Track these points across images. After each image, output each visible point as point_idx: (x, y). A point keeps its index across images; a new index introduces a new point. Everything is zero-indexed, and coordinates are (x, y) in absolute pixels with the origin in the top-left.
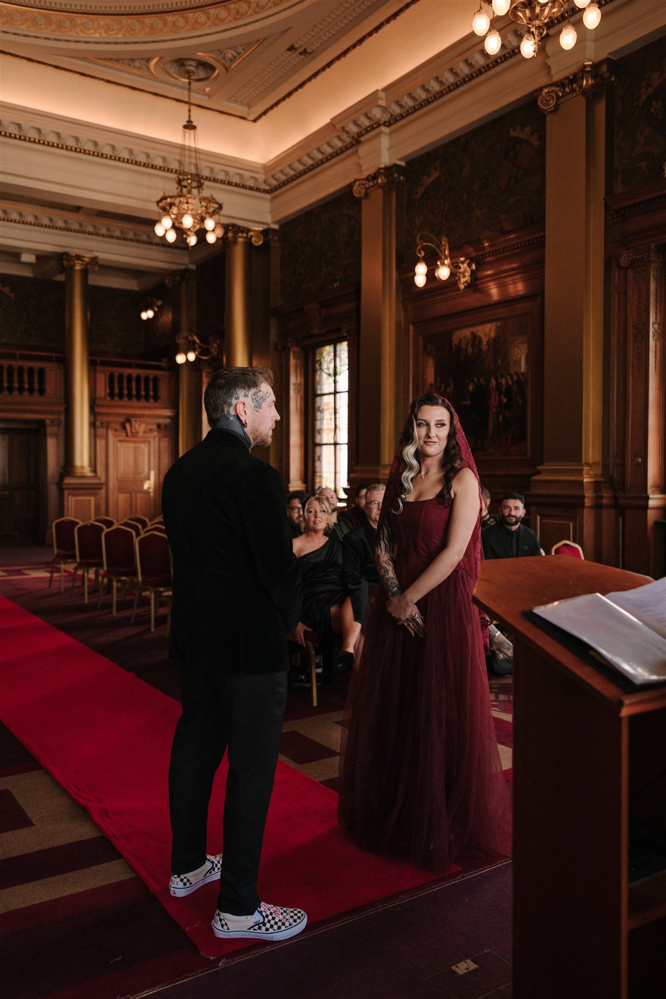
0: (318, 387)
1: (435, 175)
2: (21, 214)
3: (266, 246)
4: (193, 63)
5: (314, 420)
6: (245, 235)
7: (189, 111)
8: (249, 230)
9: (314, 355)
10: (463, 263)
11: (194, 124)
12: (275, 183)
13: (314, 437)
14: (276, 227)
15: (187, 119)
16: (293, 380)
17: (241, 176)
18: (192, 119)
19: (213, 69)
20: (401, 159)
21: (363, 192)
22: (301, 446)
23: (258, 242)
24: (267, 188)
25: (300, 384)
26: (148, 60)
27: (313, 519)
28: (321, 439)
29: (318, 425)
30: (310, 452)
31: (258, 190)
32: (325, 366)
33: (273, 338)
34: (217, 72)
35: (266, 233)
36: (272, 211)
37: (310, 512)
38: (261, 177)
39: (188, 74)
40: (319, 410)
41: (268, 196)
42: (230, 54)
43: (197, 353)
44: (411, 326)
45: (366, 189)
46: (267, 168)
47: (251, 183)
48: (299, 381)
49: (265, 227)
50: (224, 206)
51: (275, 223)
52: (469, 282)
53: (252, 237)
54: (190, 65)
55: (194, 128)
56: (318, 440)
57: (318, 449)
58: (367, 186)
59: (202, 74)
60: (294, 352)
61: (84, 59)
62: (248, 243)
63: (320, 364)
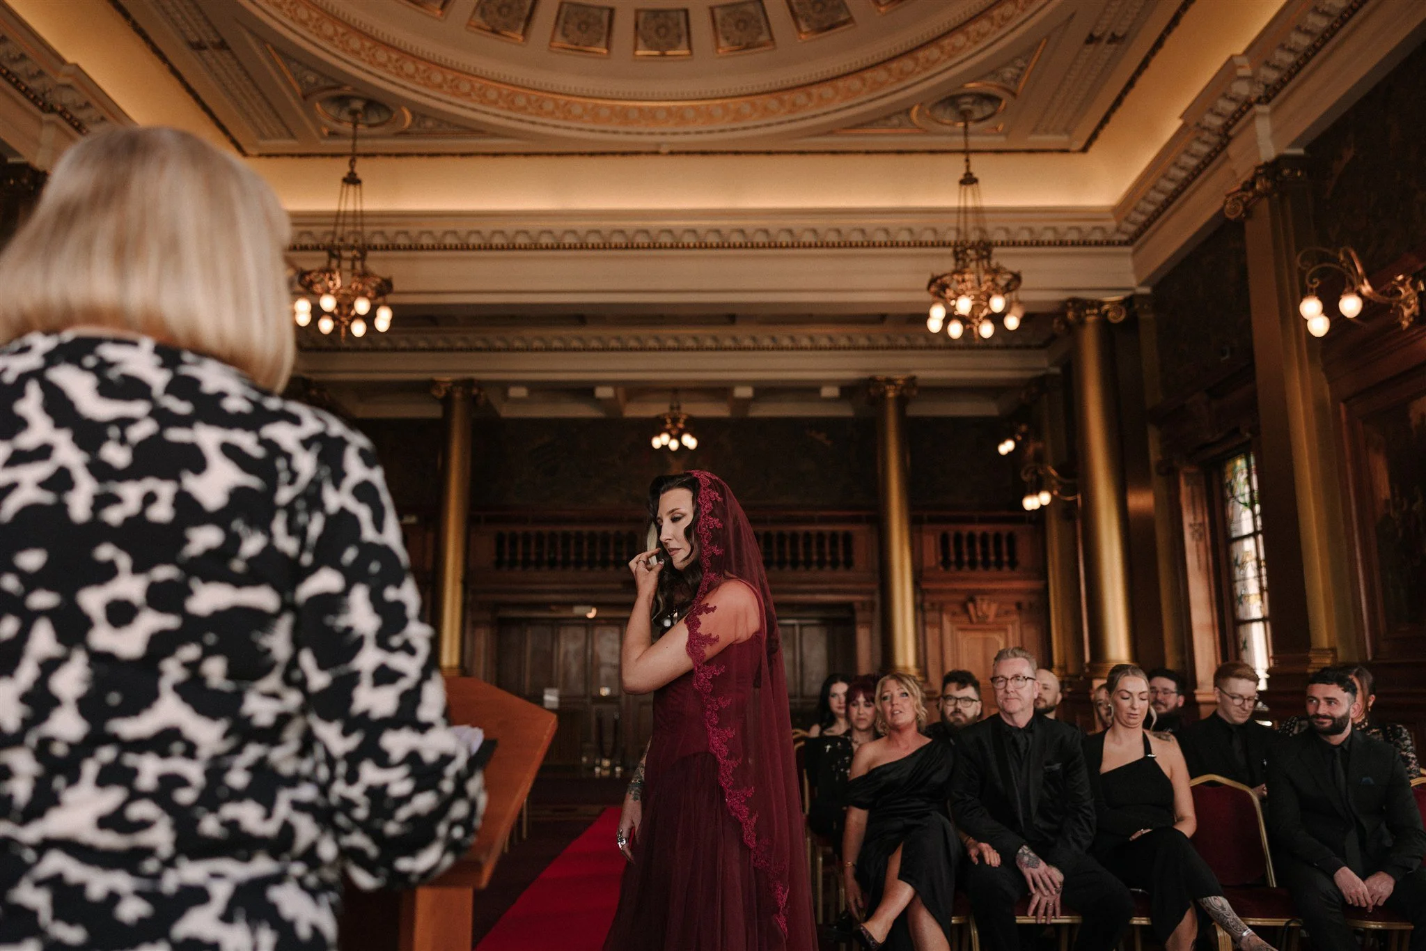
0: (1233, 527)
1: (1348, 154)
2: (773, 339)
3: (1132, 323)
4: (969, 100)
5: (1232, 581)
6: (1095, 311)
7: (967, 160)
8: (1101, 304)
9: (1222, 475)
10: (1402, 283)
11: (976, 175)
12: (1132, 228)
13: (1234, 611)
14: (1146, 290)
15: (964, 171)
16: (1188, 519)
17: (1079, 229)
18: (972, 170)
19: (999, 100)
20: (1293, 145)
21: (1241, 208)
22: (1213, 626)
23: (1116, 317)
24: (1125, 238)
25: (1202, 524)
26: (908, 111)
27: (889, 708)
28: (1247, 613)
29: (1239, 589)
30: (1230, 636)
31: (1109, 243)
32: (1238, 492)
33: (1154, 455)
34: (1003, 103)
35: (1128, 302)
36: (1137, 269)
37: (885, 698)
38: (1111, 224)
39: (965, 116)
40: (1236, 564)
41: (1129, 250)
42: (1009, 73)
43: (1056, 493)
44: (1342, 406)
45: (1245, 204)
46: (1118, 211)
47: (1097, 236)
48: (1199, 520)
49: (1128, 294)
50: (1024, 277)
51: (1143, 284)
52: (1417, 314)
53: (1107, 312)
54: (966, 103)
55: (975, 181)
56: (1241, 614)
57: (1242, 629)
58: (1245, 199)
59: (988, 109)
60: (1187, 475)
61: (830, 133)
62: (1103, 322)
63: (1232, 489)
